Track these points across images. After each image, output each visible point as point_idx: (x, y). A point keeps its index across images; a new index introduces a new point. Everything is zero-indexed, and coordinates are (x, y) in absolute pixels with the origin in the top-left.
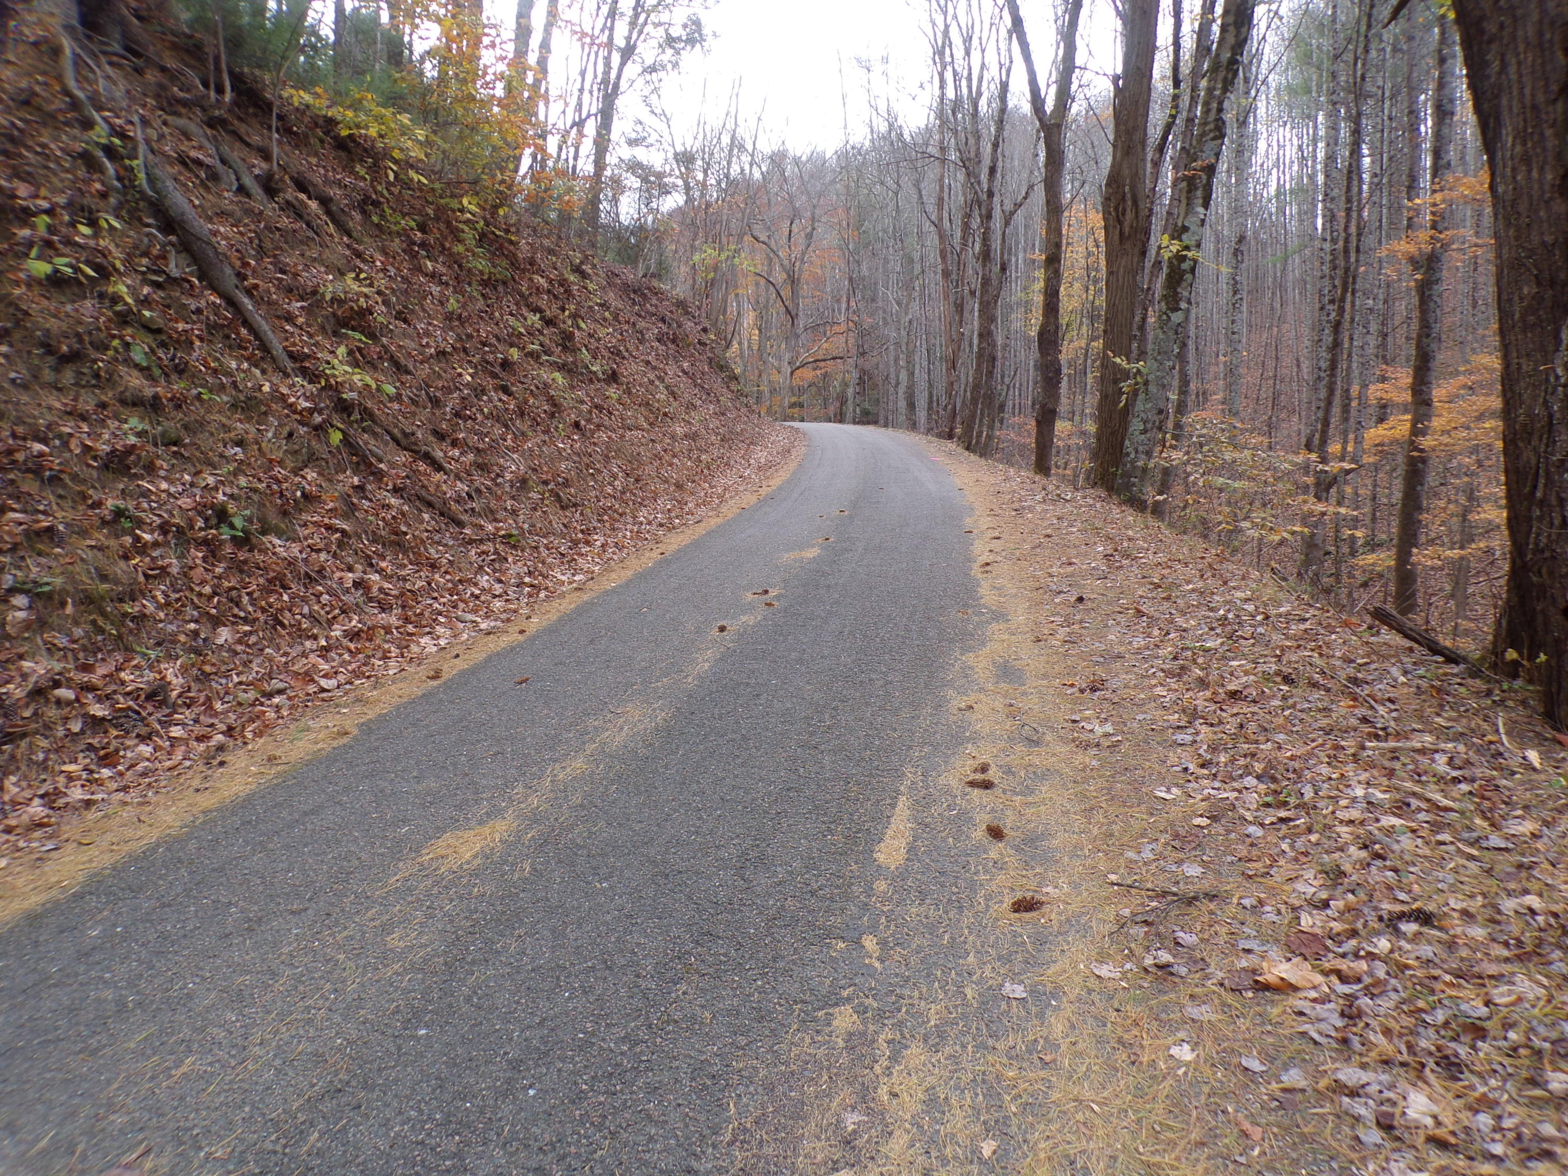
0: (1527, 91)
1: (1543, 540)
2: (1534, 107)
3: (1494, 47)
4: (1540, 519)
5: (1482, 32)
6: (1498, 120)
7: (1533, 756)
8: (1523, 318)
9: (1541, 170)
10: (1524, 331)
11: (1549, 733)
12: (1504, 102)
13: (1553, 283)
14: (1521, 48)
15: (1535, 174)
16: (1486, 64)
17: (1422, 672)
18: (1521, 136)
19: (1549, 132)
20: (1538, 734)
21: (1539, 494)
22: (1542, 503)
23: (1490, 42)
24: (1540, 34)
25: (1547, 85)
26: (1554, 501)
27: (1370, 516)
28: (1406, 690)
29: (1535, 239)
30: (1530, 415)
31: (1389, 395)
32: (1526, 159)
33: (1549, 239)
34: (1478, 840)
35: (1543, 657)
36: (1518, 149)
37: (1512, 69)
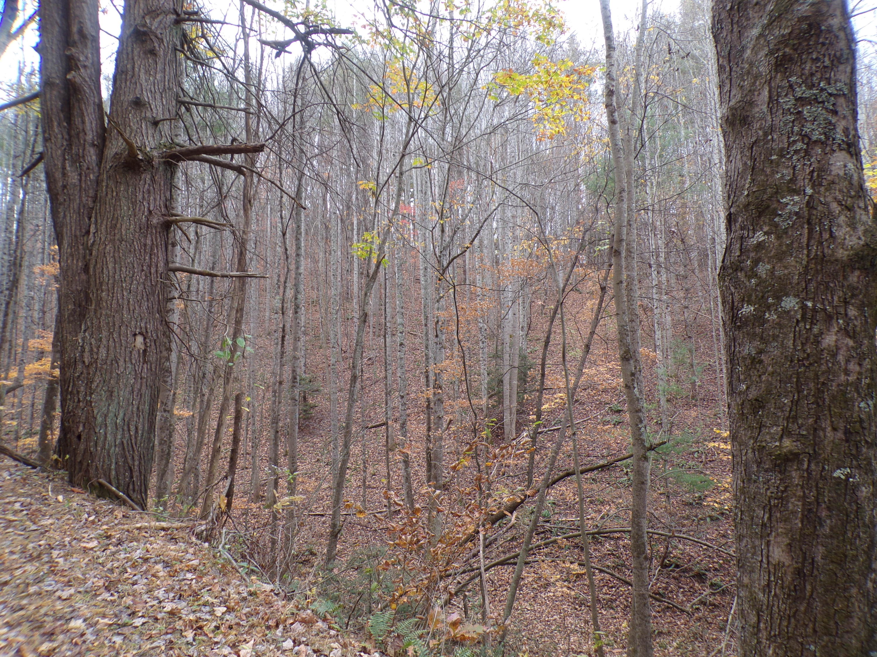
0: (73, 229)
1: (71, 408)
2: (76, 236)
3: (62, 207)
4: (70, 399)
5: (57, 199)
6: (62, 236)
7: (60, 498)
8: (68, 317)
9: (77, 261)
10: (69, 323)
11: (70, 488)
12: (65, 230)
13: (80, 306)
14: (72, 211)
15: (75, 262)
16: (59, 213)
17: (18, 473)
18: (70, 246)
19: (81, 247)
20: (65, 489)
21: (70, 389)
22: (71, 393)
23: (60, 204)
24: (79, 209)
25: (81, 229)
26: (75, 392)
27: (29, 416)
28: (8, 482)
29: (74, 286)
30: (70, 358)
31: (43, 346)
32: (72, 255)
33: (79, 288)
34: (25, 529)
35: (68, 456)
36: (69, 250)
37: (68, 218)
